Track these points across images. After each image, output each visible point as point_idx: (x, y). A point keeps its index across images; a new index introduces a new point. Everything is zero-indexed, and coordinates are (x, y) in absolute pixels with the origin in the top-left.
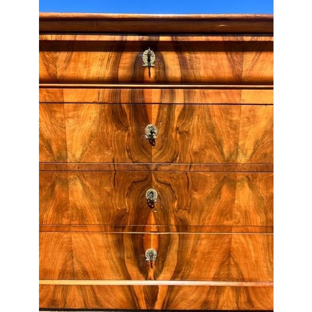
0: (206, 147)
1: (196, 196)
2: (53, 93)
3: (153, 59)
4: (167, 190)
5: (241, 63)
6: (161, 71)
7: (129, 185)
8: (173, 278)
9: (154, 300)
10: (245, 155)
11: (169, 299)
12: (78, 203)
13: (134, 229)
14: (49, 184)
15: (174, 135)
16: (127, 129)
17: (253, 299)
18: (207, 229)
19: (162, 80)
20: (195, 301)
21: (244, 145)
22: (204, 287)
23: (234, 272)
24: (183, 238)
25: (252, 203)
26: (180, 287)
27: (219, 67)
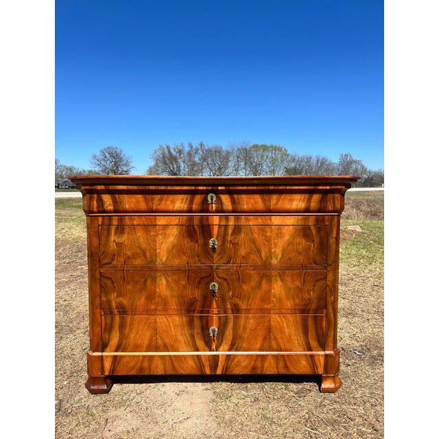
0: (250, 253)
1: (245, 287)
2: (150, 220)
3: (214, 199)
4: (225, 284)
5: (270, 201)
6: (220, 206)
7: (198, 280)
8: (230, 350)
9: (216, 366)
10: (276, 258)
11: (227, 366)
12: (162, 294)
13: (202, 312)
14: (143, 280)
15: (228, 245)
16: (197, 242)
17: (289, 365)
18: (253, 311)
19: (220, 210)
20: (246, 367)
21: (275, 251)
22: (252, 355)
23: (274, 345)
24: (236, 318)
25: (283, 292)
26: (235, 356)
27: (256, 203)
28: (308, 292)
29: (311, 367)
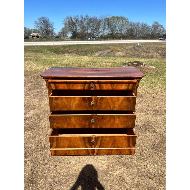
1: (104, 121)
3: (93, 85)
4: (97, 120)
5: (113, 86)
7: (87, 118)
8: (99, 147)
10: (116, 108)
11: (98, 152)
14: (65, 118)
15: (98, 104)
16: (87, 102)
17: (121, 152)
20: (105, 153)
23: (116, 145)
25: (119, 123)
26: (101, 149)
27: (108, 87)
28: (129, 122)
29: (129, 152)
